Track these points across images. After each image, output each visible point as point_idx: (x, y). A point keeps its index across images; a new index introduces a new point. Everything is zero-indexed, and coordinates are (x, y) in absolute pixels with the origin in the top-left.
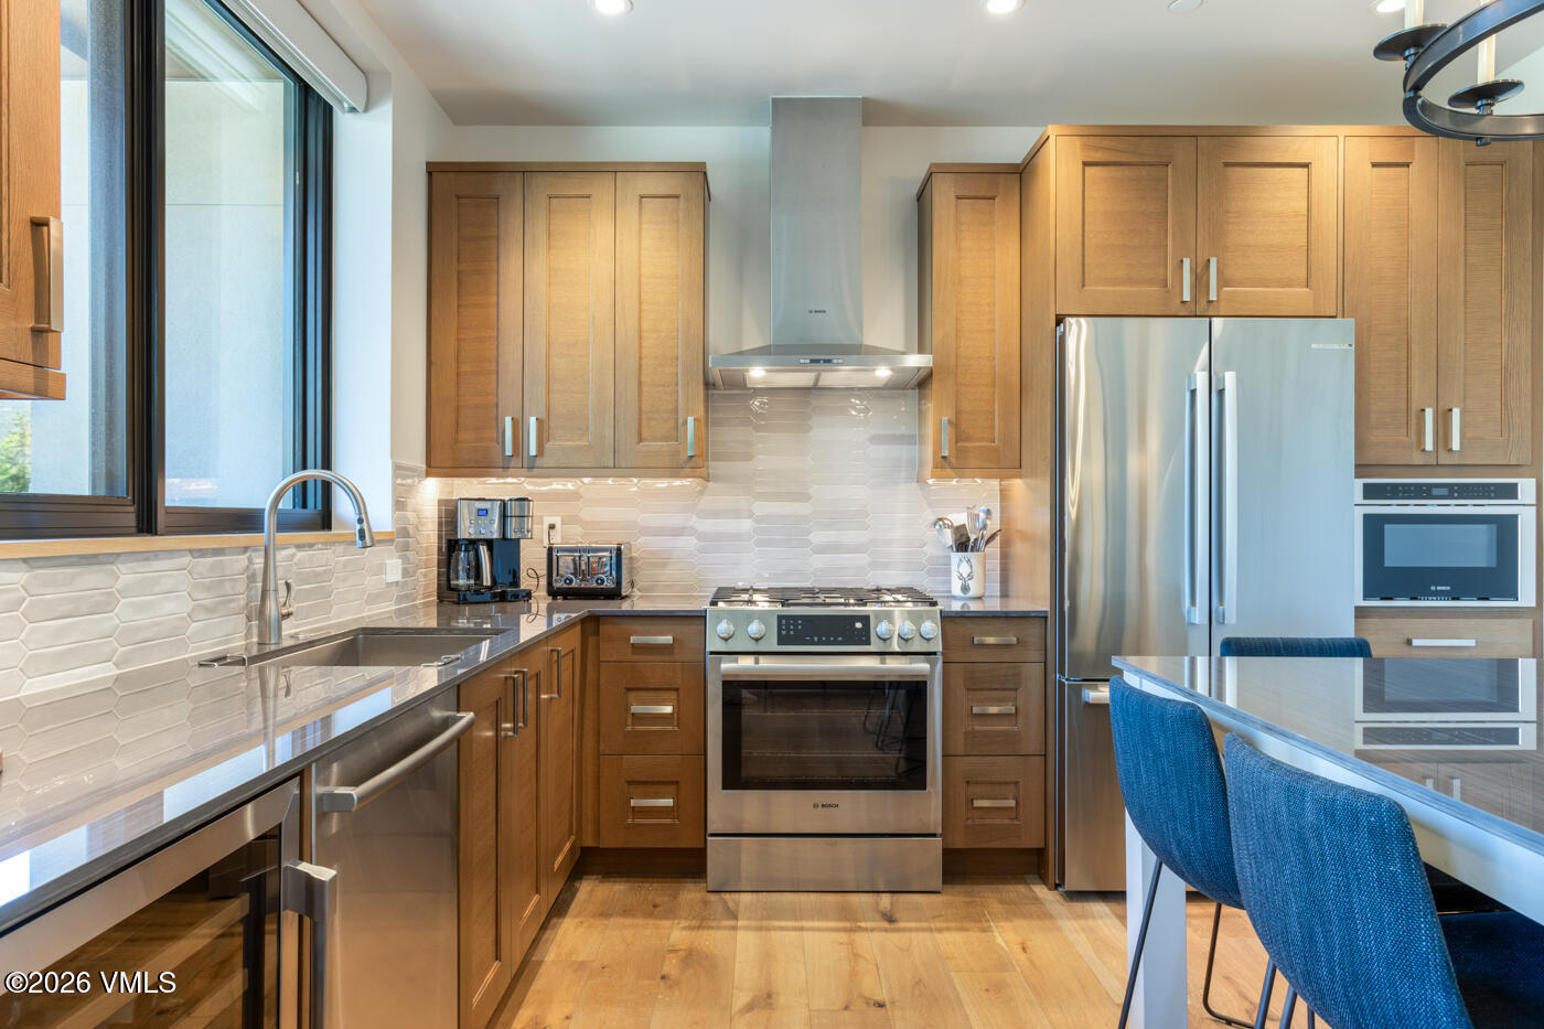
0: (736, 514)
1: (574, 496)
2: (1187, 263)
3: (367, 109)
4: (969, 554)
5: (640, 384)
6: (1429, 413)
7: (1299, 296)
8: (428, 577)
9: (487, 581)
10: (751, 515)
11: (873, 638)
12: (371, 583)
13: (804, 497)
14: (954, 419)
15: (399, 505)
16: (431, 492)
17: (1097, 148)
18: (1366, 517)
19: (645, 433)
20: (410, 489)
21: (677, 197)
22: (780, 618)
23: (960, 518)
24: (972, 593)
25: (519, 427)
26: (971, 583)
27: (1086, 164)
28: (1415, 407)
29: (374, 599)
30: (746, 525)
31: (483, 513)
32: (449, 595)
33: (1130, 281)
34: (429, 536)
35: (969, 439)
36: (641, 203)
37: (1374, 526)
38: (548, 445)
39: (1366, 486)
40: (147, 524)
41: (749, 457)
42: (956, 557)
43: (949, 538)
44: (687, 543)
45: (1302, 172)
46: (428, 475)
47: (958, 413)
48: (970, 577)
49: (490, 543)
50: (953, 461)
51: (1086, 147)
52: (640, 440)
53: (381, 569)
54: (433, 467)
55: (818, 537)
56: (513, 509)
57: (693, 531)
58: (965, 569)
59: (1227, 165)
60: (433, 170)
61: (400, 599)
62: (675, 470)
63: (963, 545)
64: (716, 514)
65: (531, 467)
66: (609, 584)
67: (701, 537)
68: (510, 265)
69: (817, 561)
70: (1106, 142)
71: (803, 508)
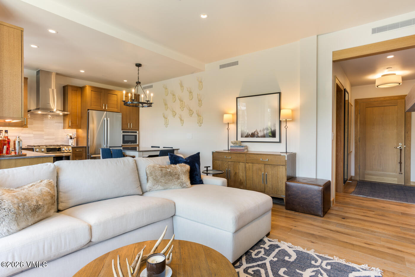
0: (29, 133)
2: (104, 104)
4: (72, 140)
6: (129, 124)
7: (116, 110)
10: (32, 134)
11: (62, 151)
13: (43, 131)
17: (93, 89)
18: (123, 135)
22: (47, 148)
23: (71, 135)
24: (73, 145)
27: (92, 91)
28: (128, 122)
30: (32, 135)
33: (97, 106)
35: (73, 124)
37: (123, 136)
39: (123, 132)
42: (70, 140)
43: (69, 137)
45: (116, 96)
47: (72, 120)
48: (73, 143)
50: (71, 126)
51: (91, 89)
55: (45, 137)
58: (72, 142)
59: (108, 94)
63: (71, 138)
64: (25, 133)
69: (46, 141)
70: (94, 89)
71: (43, 133)
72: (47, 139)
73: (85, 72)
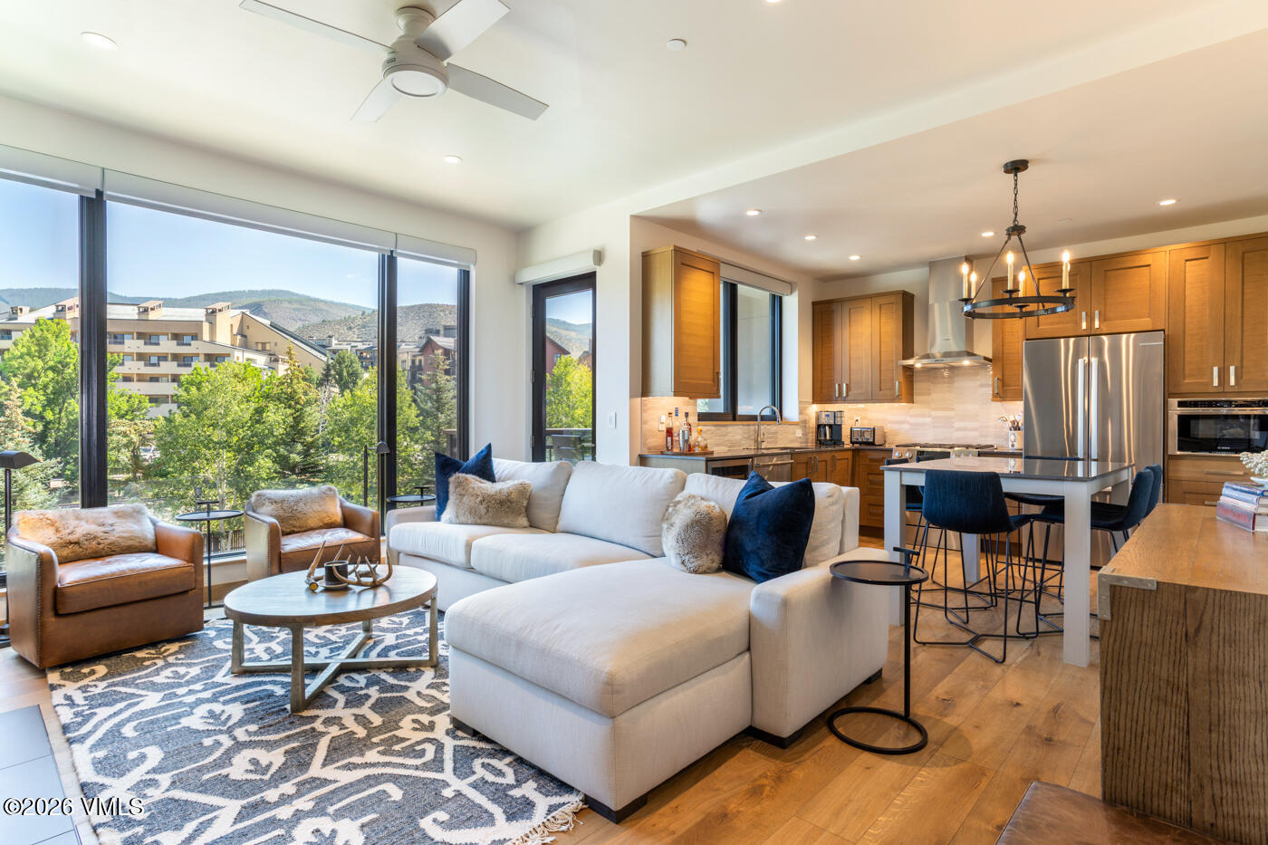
0: (923, 416)
1: (864, 410)
2: (1084, 314)
3: (791, 293)
5: (880, 370)
6: (1216, 369)
8: (812, 436)
9: (828, 438)
10: (930, 416)
12: (791, 437)
13: (952, 409)
14: (1000, 377)
15: (801, 413)
16: (815, 408)
17: (1045, 273)
18: (1180, 416)
19: (883, 387)
20: (806, 408)
21: (892, 303)
22: (918, 451)
24: (1015, 447)
25: (840, 386)
26: (1015, 443)
27: (1039, 279)
28: (1207, 366)
29: (792, 441)
30: (928, 420)
31: (827, 416)
32: (820, 442)
33: (1060, 323)
34: (813, 423)
35: (1007, 386)
36: (880, 308)
37: (1183, 420)
38: (850, 393)
39: (1179, 402)
40: (734, 419)
41: (930, 394)
43: (1009, 425)
44: (906, 426)
45: (1147, 268)
46: (813, 403)
47: (1003, 375)
48: (1015, 441)
49: (830, 426)
50: (1001, 394)
51: (1039, 272)
52: (880, 390)
53: (794, 433)
54: (815, 401)
55: (957, 424)
56: (839, 415)
57: (908, 422)
58: (1012, 438)
59: (1106, 271)
60: (814, 304)
61: (801, 443)
62: (893, 400)
63: (1015, 428)
64: (916, 416)
65: (845, 400)
66: (871, 440)
67: (911, 424)
68: (837, 334)
70: (1044, 270)
71: (952, 413)
72: (960, 429)
73: (996, 233)
